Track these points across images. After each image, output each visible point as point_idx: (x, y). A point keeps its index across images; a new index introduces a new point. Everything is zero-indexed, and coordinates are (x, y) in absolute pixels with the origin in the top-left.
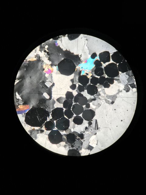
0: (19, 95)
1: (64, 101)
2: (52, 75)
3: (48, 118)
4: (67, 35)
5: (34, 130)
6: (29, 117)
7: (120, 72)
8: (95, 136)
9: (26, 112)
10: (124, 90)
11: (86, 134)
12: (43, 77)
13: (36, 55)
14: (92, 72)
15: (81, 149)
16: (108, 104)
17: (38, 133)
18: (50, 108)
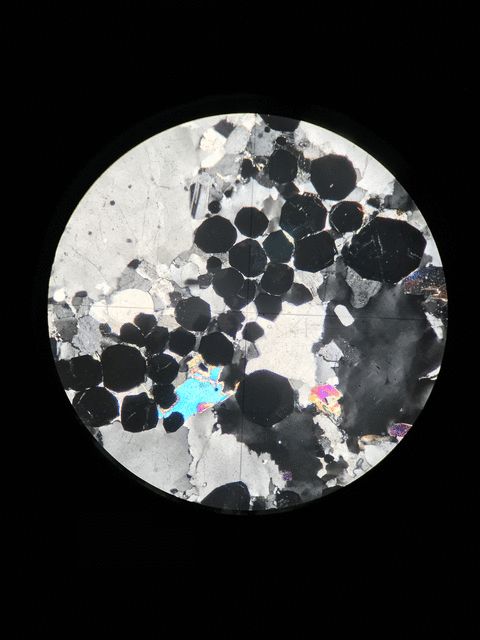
0: (432, 331)
1: (290, 291)
2: (316, 380)
7: (97, 358)
9: (416, 270)
10: (92, 301)
12: (347, 376)
13: (361, 453)
14: (187, 371)
15: (255, 127)
16: (148, 263)
17: (388, 197)
18: (339, 274)
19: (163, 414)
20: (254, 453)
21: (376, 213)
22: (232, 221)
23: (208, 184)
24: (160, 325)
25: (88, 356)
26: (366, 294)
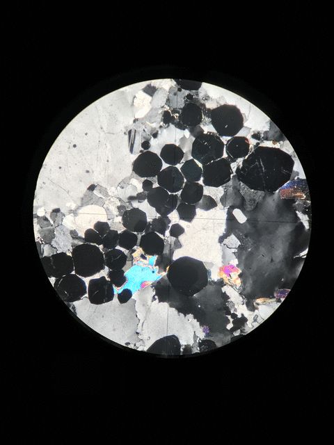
2: (223, 262)
3: (241, 164)
6: (284, 171)
7: (70, 255)
9: (288, 182)
10: (64, 215)
12: (244, 258)
14: (132, 260)
15: (171, 89)
16: (101, 187)
17: (266, 133)
19: (117, 290)
20: (182, 315)
21: (258, 144)
22: (159, 155)
23: (141, 130)
24: (112, 229)
25: (63, 253)
26: (254, 200)
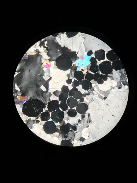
0: (18, 86)
1: (59, 94)
2: (50, 69)
3: (44, 110)
4: (66, 32)
5: (30, 120)
6: (26, 107)
7: (114, 70)
8: (87, 128)
9: (24, 103)
10: (117, 86)
11: (79, 126)
12: (41, 71)
13: (35, 49)
14: (87, 68)
15: (73, 140)
16: (101, 99)
17: (34, 123)
18: (46, 100)
20: (66, 46)
21: (37, 118)
22: (78, 113)
23: (85, 123)
24: (96, 81)
25: (117, 70)
26: (38, 95)
